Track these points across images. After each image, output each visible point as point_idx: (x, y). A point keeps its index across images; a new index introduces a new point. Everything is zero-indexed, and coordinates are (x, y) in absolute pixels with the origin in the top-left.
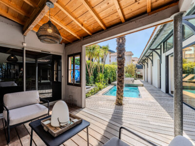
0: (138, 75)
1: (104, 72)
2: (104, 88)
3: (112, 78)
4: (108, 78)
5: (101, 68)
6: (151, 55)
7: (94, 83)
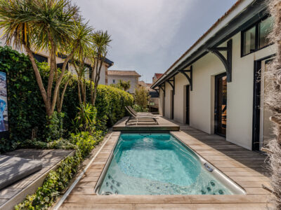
0: (151, 108)
1: (97, 102)
2: (98, 144)
3: (114, 114)
4: (105, 117)
5: (88, 92)
6: (188, 68)
7: (66, 136)
